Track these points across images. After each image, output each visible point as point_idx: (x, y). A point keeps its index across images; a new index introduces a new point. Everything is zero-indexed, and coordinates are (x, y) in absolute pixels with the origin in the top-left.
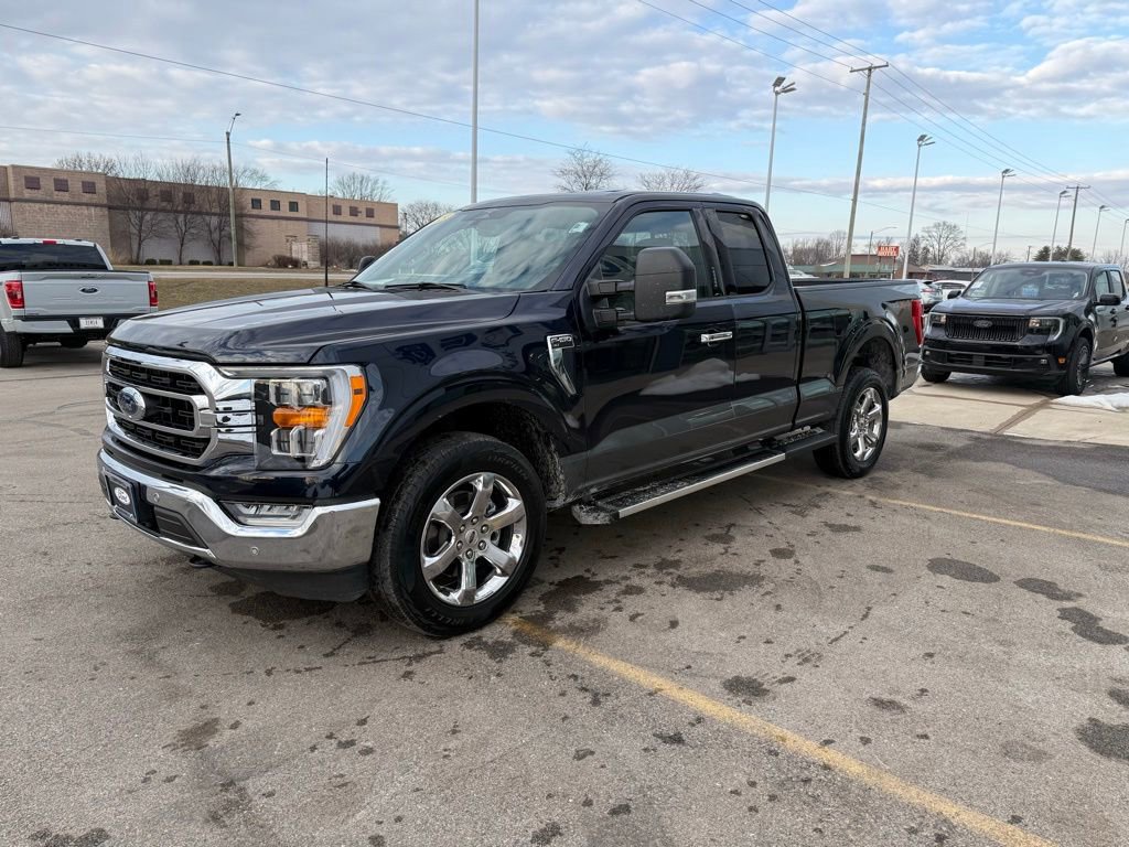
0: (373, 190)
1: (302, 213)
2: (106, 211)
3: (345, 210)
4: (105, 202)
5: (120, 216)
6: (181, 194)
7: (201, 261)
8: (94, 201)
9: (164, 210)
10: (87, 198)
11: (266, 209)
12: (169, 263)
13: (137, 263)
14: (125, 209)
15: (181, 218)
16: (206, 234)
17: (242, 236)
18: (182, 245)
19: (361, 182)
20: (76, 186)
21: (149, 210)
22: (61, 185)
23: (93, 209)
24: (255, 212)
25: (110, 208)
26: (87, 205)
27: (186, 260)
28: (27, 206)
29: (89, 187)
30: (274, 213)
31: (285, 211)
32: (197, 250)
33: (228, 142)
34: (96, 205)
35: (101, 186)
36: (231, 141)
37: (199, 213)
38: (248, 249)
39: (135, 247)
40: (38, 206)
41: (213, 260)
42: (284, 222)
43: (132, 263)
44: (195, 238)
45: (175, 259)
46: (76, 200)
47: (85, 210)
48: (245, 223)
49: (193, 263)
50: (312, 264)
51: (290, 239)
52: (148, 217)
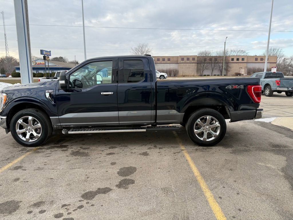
0: (277, 52)
1: (245, 61)
2: (196, 64)
3: (259, 59)
4: (197, 62)
5: (199, 65)
6: (214, 59)
7: (217, 75)
8: (195, 62)
9: (209, 63)
10: (193, 61)
11: (235, 60)
12: (209, 75)
13: (202, 76)
14: (200, 63)
15: (213, 64)
16: (218, 68)
17: (228, 68)
18: (212, 71)
19: (273, 50)
20: (191, 59)
21: (206, 63)
22: (188, 59)
23: (194, 64)
24: (232, 62)
25: (197, 63)
26: (193, 63)
27: (213, 75)
28: (181, 64)
29: (194, 59)
30: (237, 61)
31: (240, 60)
32: (216, 72)
33: (225, 45)
34: (194, 63)
35: (196, 59)
36: (226, 44)
37: (218, 63)
38: (229, 71)
39: (202, 72)
40: (183, 64)
41: (220, 75)
42: (240, 64)
43: (200, 76)
44: (216, 69)
45: (210, 74)
46: (191, 62)
47: (192, 64)
48: (229, 65)
49: (214, 75)
50: (245, 75)
51: (240, 68)
52: (205, 65)
